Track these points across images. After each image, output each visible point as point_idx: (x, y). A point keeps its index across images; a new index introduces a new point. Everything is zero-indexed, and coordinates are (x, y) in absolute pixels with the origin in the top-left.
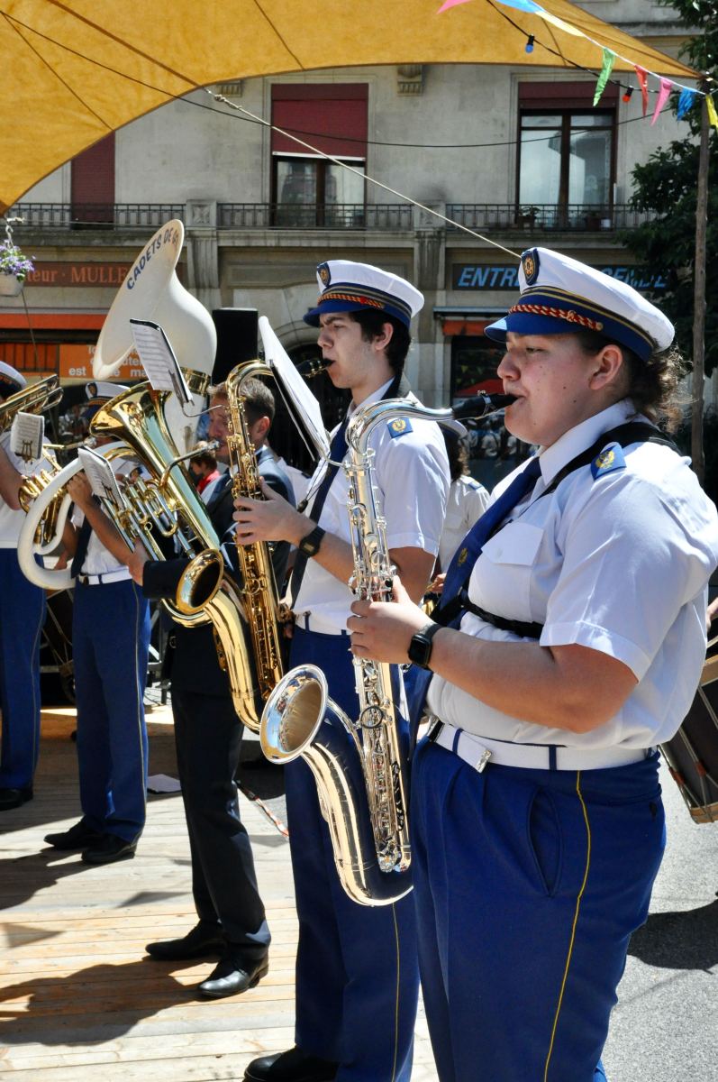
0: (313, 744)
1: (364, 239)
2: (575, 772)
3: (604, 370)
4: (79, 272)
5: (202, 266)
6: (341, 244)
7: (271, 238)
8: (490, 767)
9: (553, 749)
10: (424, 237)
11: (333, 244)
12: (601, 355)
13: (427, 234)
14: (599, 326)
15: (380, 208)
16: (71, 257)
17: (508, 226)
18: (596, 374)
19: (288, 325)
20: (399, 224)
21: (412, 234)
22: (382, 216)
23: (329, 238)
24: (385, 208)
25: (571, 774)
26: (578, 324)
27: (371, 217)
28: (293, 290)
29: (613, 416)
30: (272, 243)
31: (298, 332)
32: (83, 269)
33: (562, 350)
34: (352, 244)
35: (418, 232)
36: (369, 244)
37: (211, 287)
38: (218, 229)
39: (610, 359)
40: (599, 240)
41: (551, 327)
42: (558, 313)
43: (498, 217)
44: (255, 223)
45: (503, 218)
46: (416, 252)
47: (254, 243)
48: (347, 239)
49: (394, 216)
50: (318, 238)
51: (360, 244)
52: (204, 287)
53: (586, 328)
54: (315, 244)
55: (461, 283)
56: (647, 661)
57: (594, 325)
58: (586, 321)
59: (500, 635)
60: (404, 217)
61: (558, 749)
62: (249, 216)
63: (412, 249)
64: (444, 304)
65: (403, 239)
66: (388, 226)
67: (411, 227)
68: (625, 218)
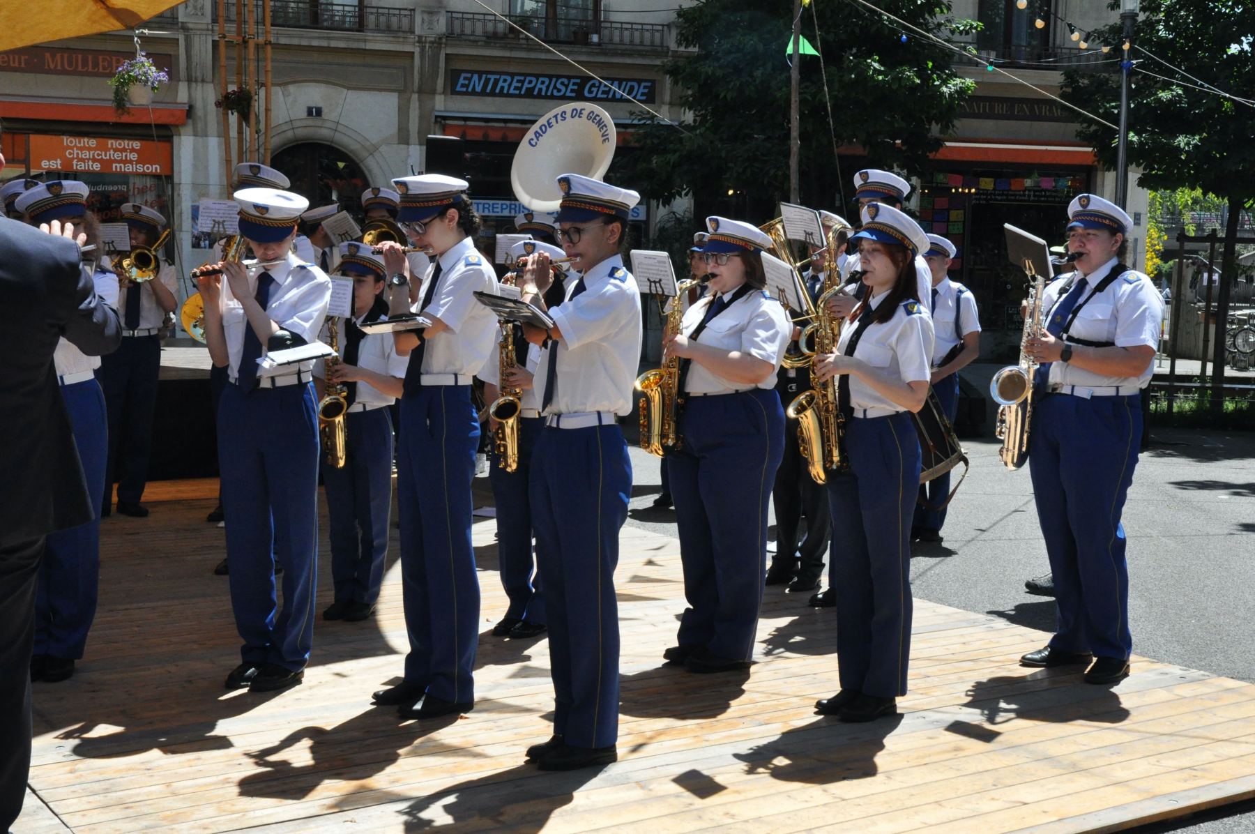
1: (365, 41)
3: (1116, 242)
4: (53, 56)
5: (195, 59)
6: (342, 45)
8: (1093, 397)
9: (1117, 388)
10: (426, 42)
12: (1115, 237)
13: (428, 39)
15: (380, 10)
17: (503, 36)
18: (1114, 244)
19: (287, 122)
20: (400, 27)
21: (412, 38)
22: (382, 19)
24: (386, 11)
27: (371, 20)
28: (292, 88)
31: (296, 131)
32: (59, 56)
34: (352, 45)
35: (420, 37)
36: (369, 46)
37: (203, 81)
38: (213, 22)
39: (1118, 239)
40: (589, 54)
43: (495, 27)
45: (500, 28)
46: (417, 56)
49: (394, 20)
51: (362, 45)
55: (458, 88)
61: (1120, 388)
63: (413, 53)
64: (443, 109)
65: (403, 43)
66: (388, 30)
67: (412, 31)
68: (611, 34)
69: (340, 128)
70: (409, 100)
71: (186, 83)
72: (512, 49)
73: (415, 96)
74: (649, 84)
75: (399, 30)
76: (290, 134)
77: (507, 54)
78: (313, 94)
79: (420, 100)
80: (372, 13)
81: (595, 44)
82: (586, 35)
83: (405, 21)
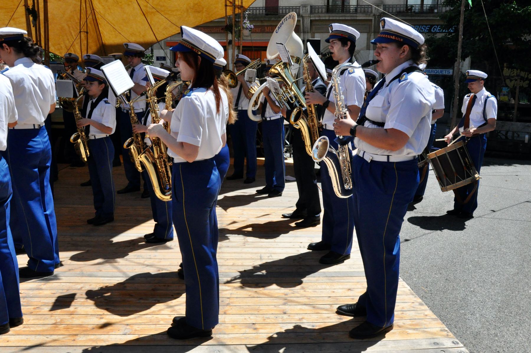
0: (326, 157)
1: (357, 16)
2: (394, 162)
3: (404, 52)
4: (267, 28)
5: (305, 26)
6: (349, 18)
7: (327, 17)
8: (372, 161)
9: (388, 156)
10: (376, 16)
11: (347, 18)
12: (402, 49)
13: (377, 15)
14: (402, 40)
15: (362, 6)
16: (265, 24)
17: (403, 12)
18: (401, 53)
20: (368, 11)
21: (372, 15)
22: (363, 9)
23: (345, 16)
24: (364, 6)
25: (393, 163)
26: (396, 40)
27: (359, 9)
29: (406, 65)
30: (327, 18)
32: (269, 28)
33: (391, 47)
34: (352, 18)
35: (374, 14)
36: (358, 18)
37: (308, 33)
38: (310, 14)
39: (405, 49)
40: (433, 16)
41: (388, 41)
42: (390, 37)
44: (322, 11)
45: (402, 9)
46: (373, 21)
47: (321, 18)
48: (351, 16)
49: (366, 9)
50: (342, 16)
51: (355, 18)
52: (306, 33)
53: (398, 41)
54: (341, 18)
56: (412, 132)
57: (400, 40)
58: (398, 39)
59: (375, 127)
60: (370, 9)
61: (390, 156)
62: (320, 10)
63: (372, 20)
65: (369, 16)
67: (372, 12)
68: (442, 9)
70: (371, 36)
71: (303, 33)
81: (436, 13)
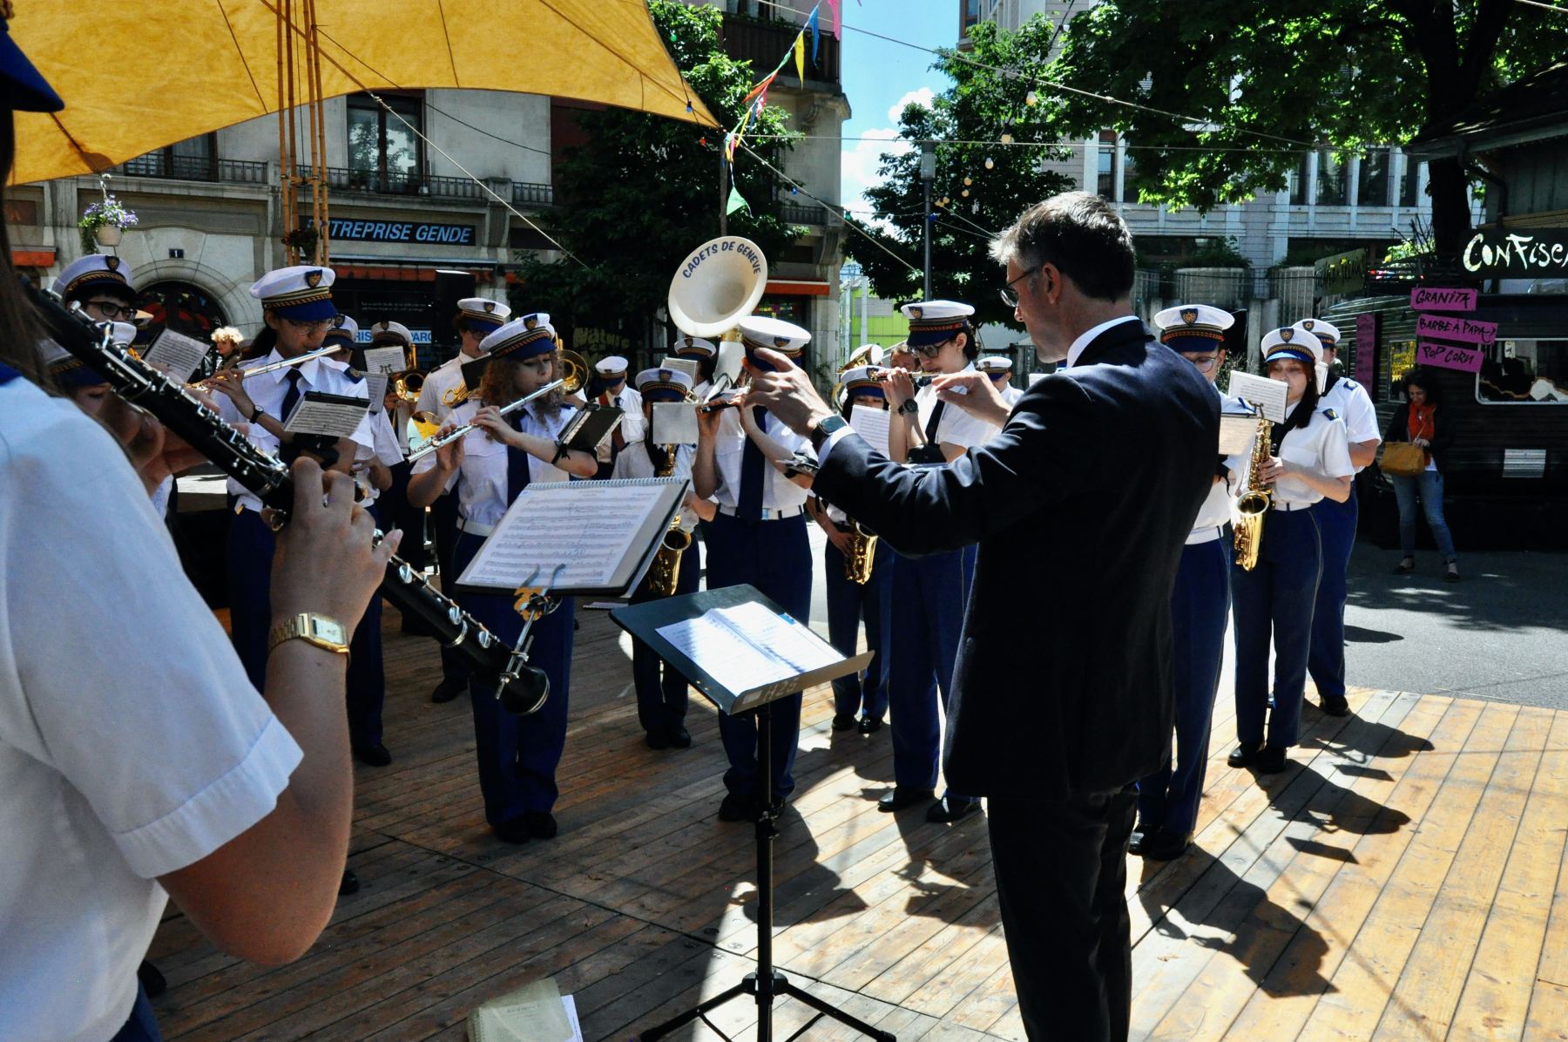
1: (223, 190)
5: (61, 206)
6: (201, 194)
10: (278, 192)
11: (193, 193)
17: (348, 187)
19: (150, 264)
21: (266, 188)
22: (237, 171)
23: (189, 187)
24: (241, 164)
27: (227, 171)
28: (154, 233)
31: (159, 271)
34: (211, 194)
35: (273, 187)
37: (68, 226)
40: (421, 203)
43: (339, 179)
45: (344, 180)
46: (270, 204)
48: (207, 189)
49: (249, 172)
52: (61, 226)
63: (267, 201)
65: (259, 192)
66: (243, 180)
67: (265, 182)
68: (439, 188)
69: (200, 268)
70: (263, 244)
71: (51, 228)
72: (354, 199)
73: (269, 240)
74: (469, 229)
75: (254, 180)
76: (153, 274)
77: (351, 203)
78: (175, 237)
79: (273, 243)
80: (228, 166)
81: (426, 195)
82: (417, 188)
83: (259, 174)
